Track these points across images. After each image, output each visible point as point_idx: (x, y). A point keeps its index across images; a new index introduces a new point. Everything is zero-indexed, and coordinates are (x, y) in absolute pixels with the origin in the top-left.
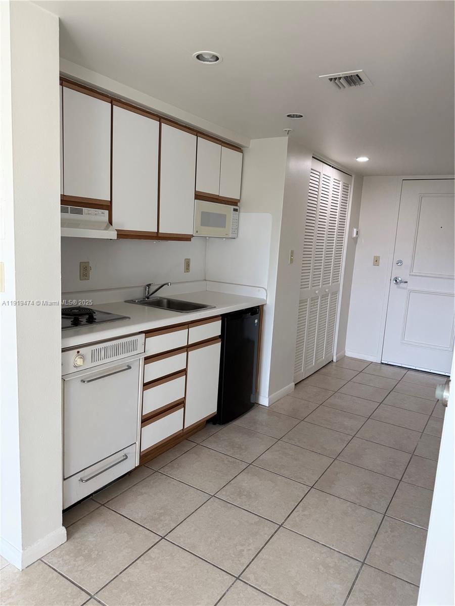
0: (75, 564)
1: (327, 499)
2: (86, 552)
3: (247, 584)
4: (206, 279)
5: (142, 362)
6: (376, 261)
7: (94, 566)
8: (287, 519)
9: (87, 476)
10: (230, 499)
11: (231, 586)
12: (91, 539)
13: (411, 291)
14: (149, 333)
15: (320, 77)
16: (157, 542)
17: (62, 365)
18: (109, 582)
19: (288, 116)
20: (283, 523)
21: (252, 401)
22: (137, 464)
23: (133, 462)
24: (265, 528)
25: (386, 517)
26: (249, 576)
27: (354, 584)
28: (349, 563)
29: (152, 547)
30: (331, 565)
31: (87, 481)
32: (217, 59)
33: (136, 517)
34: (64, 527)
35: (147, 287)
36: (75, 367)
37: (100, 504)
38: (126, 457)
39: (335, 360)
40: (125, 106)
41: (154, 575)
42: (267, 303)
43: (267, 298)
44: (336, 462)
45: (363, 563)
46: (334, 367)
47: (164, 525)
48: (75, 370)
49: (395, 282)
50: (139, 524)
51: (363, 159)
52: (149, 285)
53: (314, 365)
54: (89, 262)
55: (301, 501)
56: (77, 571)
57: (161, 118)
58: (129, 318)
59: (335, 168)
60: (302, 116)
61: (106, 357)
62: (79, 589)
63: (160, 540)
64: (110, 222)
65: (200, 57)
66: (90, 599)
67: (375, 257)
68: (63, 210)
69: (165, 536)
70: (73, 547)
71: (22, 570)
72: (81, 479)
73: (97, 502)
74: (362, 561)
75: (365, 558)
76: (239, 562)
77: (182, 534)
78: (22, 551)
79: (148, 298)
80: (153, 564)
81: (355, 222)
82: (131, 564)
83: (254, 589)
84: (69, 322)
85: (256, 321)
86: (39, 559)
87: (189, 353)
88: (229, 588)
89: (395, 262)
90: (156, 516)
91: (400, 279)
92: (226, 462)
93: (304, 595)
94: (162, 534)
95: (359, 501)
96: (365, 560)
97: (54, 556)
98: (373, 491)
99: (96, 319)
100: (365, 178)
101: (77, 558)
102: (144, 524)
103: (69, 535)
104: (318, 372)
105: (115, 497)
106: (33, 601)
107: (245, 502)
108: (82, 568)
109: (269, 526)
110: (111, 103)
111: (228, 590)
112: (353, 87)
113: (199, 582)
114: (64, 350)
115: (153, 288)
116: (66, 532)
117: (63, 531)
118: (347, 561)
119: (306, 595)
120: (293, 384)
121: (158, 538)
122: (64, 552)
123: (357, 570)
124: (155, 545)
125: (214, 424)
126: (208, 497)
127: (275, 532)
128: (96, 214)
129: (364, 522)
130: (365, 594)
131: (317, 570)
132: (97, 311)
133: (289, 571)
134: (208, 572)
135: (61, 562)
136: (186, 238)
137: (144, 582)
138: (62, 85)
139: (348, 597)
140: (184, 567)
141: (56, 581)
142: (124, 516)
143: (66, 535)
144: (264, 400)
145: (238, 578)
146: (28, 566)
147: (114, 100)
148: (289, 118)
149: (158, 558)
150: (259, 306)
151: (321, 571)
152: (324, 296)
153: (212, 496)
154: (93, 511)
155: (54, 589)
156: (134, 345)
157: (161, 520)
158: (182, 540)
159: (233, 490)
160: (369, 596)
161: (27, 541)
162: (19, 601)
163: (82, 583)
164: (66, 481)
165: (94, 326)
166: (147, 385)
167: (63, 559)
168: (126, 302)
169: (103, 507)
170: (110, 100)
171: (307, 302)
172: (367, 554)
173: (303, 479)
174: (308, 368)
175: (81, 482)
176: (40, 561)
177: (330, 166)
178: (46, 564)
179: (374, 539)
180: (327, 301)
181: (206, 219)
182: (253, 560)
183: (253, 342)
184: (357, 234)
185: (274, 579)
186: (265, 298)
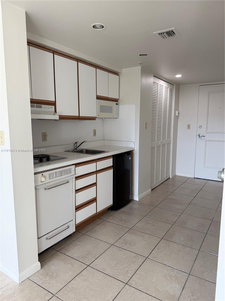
0: (45, 280)
1: (170, 244)
2: (51, 274)
3: (131, 286)
4: (105, 139)
5: (74, 179)
6: (189, 127)
7: (55, 280)
8: (150, 254)
9: (50, 237)
10: (121, 246)
11: (123, 288)
12: (53, 267)
13: (207, 141)
14: (77, 165)
15: (154, 33)
16: (86, 268)
17: (35, 181)
18: (63, 288)
19: (140, 55)
20: (148, 256)
21: (130, 199)
22: (74, 230)
23: (72, 230)
24: (139, 259)
25: (200, 251)
26: (132, 282)
27: (185, 284)
28: (182, 274)
29: (83, 270)
30: (173, 275)
31: (49, 239)
32: (103, 27)
33: (75, 256)
34: (39, 262)
35: (75, 144)
36: (41, 182)
37: (57, 251)
38: (68, 227)
39: (171, 177)
40: (60, 55)
41: (85, 283)
42: (135, 149)
43: (135, 147)
44: (173, 226)
45: (189, 274)
46: (171, 181)
47: (89, 259)
48: (41, 183)
49: (198, 136)
50: (76, 260)
51: (179, 76)
52: (76, 143)
53: (160, 180)
54: (46, 133)
55: (157, 245)
56: (46, 283)
57: (78, 60)
58: (67, 158)
59: (165, 81)
60: (147, 55)
61: (56, 177)
62: (47, 292)
63: (87, 267)
64: (56, 111)
65: (95, 27)
66: (53, 296)
67: (188, 125)
68: (32, 106)
69: (89, 265)
70: (44, 272)
71: (19, 284)
72: (47, 238)
73: (55, 250)
74: (189, 273)
75: (190, 272)
76: (126, 276)
77: (98, 264)
78: (19, 274)
79: (76, 149)
80: (84, 278)
81: (177, 108)
82: (73, 279)
83: (134, 289)
84: (38, 161)
85: (130, 158)
86: (28, 278)
87: (97, 174)
88: (122, 288)
89: (198, 126)
90: (85, 255)
91: (201, 135)
92: (118, 228)
93: (160, 291)
94: (88, 264)
95: (186, 244)
96: (190, 273)
97: (35, 276)
98: (193, 239)
99: (50, 159)
100: (180, 86)
101: (46, 277)
102: (79, 259)
103: (42, 266)
104: (163, 184)
105: (64, 247)
106: (25, 298)
107: (129, 247)
108: (49, 282)
109: (141, 258)
110: (53, 53)
111: (121, 290)
112: (171, 37)
113: (107, 286)
114: (35, 174)
115: (78, 144)
116: (40, 264)
117: (39, 264)
118: (181, 273)
119: (161, 291)
120: (150, 190)
121: (86, 266)
122: (39, 274)
123: (187, 277)
124: (84, 269)
125: (112, 210)
126: (110, 245)
127: (144, 261)
128: (48, 108)
129: (189, 254)
130: (191, 289)
131: (166, 278)
132: (51, 156)
133: (152, 279)
134: (111, 281)
135: (38, 279)
136: (93, 119)
137: (80, 287)
138: (29, 45)
139: (182, 291)
140: (100, 279)
141: (36, 288)
142: (69, 256)
143: (40, 266)
144: (136, 198)
145: (126, 284)
146: (22, 282)
147: (55, 52)
148: (140, 56)
149: (86, 275)
150: (131, 151)
151: (168, 279)
152: (164, 145)
153: (112, 245)
154: (53, 254)
155: (35, 292)
156: (70, 171)
157: (87, 257)
158: (98, 266)
159: (123, 241)
160: (193, 290)
161: (21, 269)
162: (18, 298)
163: (49, 289)
164: (39, 239)
165: (50, 162)
166: (77, 191)
167: (39, 278)
168: (65, 151)
169: (58, 252)
170: (53, 52)
171: (155, 148)
172: (191, 269)
173: (157, 235)
174: (157, 182)
175: (47, 240)
176: (28, 279)
177: (163, 80)
178: (31, 280)
179: (194, 262)
180: (165, 148)
181: (103, 109)
182: (134, 275)
183: (129, 171)
184: (178, 114)
185: (145, 284)
186: (134, 147)
